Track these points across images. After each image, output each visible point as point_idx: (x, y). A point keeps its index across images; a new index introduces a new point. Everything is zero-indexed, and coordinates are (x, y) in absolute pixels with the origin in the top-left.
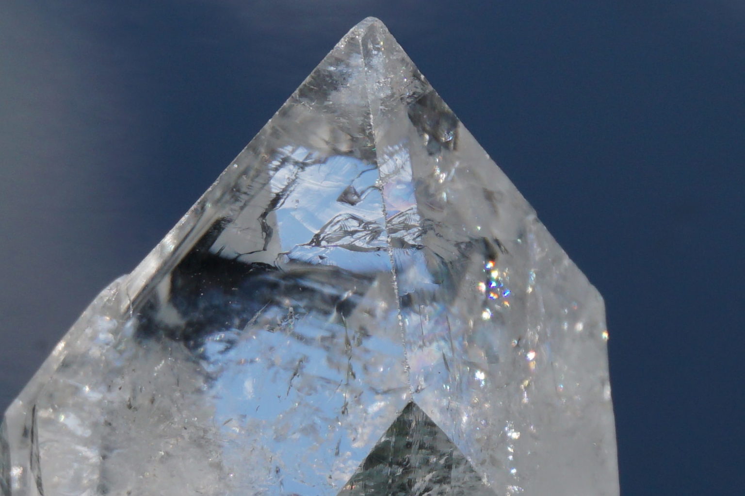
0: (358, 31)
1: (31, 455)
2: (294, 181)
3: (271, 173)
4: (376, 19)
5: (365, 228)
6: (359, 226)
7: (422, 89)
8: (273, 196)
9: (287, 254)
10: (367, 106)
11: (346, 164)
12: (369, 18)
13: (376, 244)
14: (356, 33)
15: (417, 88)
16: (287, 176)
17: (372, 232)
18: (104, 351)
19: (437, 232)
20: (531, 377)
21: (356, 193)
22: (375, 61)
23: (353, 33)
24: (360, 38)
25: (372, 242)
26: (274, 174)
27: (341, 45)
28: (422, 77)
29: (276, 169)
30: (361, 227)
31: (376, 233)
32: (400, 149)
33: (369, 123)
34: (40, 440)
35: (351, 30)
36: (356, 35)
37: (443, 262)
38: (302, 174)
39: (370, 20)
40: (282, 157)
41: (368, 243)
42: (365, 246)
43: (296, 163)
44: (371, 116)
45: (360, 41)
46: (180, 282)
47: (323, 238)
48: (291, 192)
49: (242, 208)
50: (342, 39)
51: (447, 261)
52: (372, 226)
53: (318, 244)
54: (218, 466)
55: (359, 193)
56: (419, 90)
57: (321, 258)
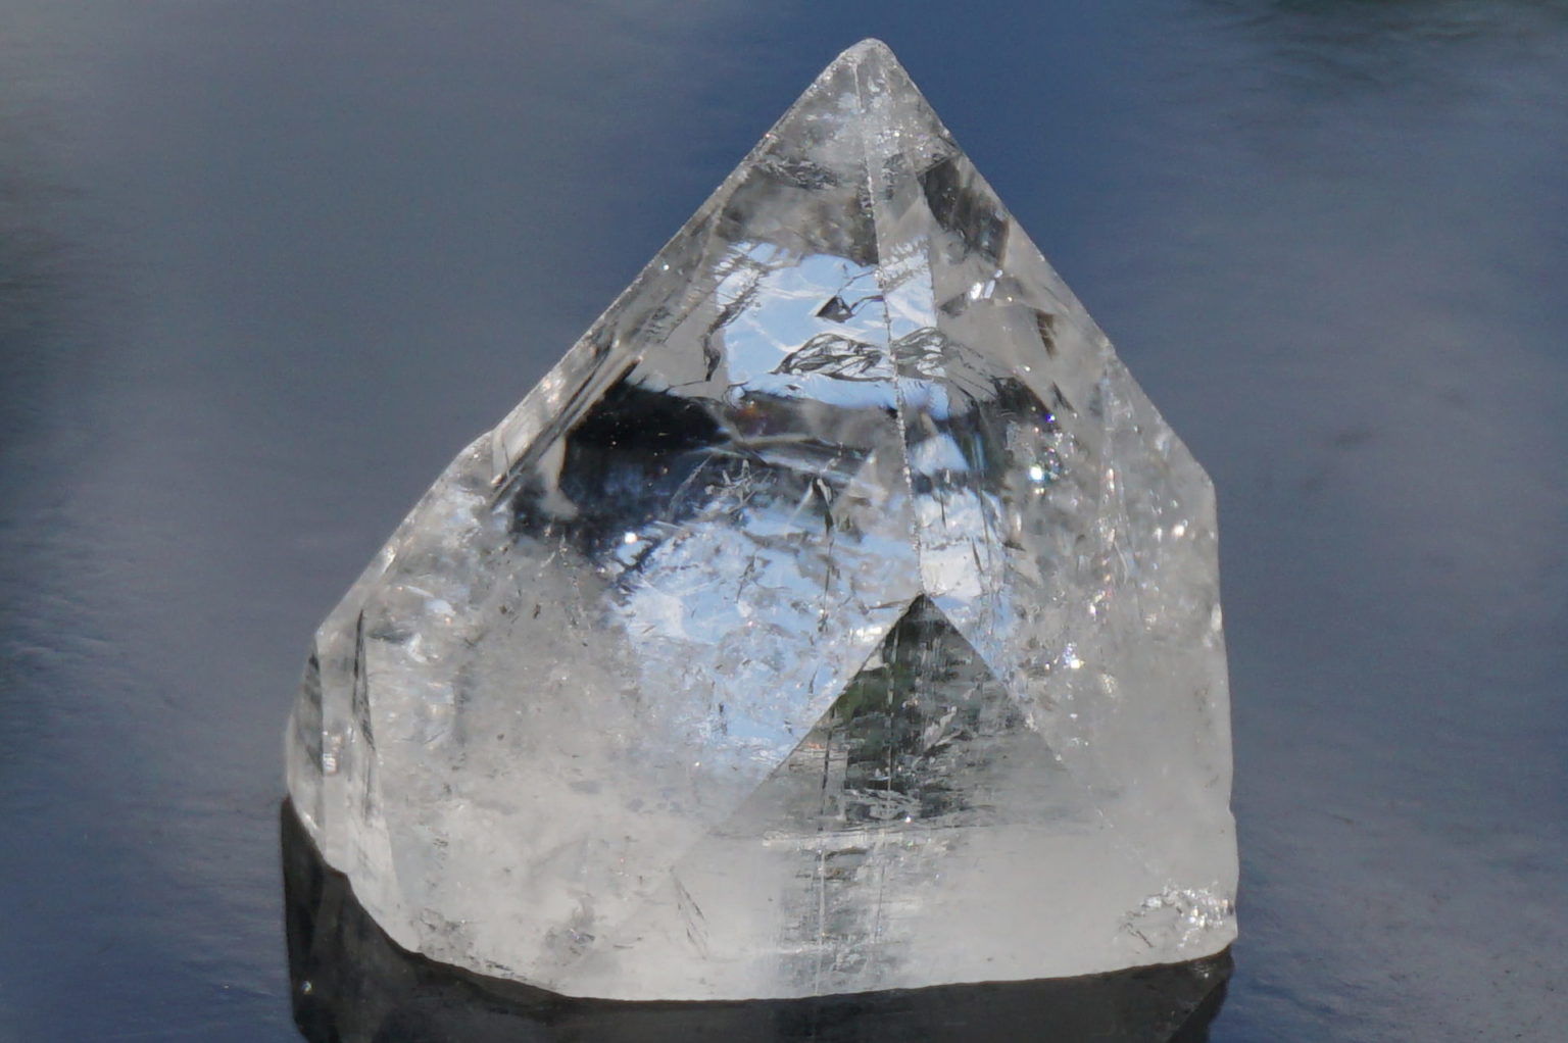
0: (853, 56)
1: (355, 694)
2: (752, 290)
3: (718, 278)
4: (880, 42)
5: (857, 352)
6: (849, 349)
7: (946, 150)
8: (722, 309)
9: (741, 385)
10: (862, 167)
11: (831, 266)
12: (868, 41)
13: (872, 371)
14: (849, 59)
15: (938, 148)
16: (741, 283)
17: (869, 357)
18: (465, 541)
19: (966, 362)
20: (1104, 593)
21: (845, 306)
22: (876, 104)
23: (844, 59)
24: (856, 65)
25: (868, 371)
26: (723, 280)
27: (827, 75)
28: (946, 132)
29: (726, 274)
30: (852, 350)
31: (872, 359)
32: (915, 250)
33: (867, 189)
34: (369, 671)
35: (843, 54)
36: (848, 62)
37: (973, 402)
38: (763, 281)
39: (869, 43)
40: (736, 257)
41: (862, 372)
42: (858, 376)
43: (756, 265)
44: (870, 179)
45: (855, 70)
46: (578, 452)
47: (796, 364)
48: (748, 304)
49: (675, 326)
50: (829, 68)
51: (978, 401)
52: (866, 350)
53: (788, 371)
54: (635, 695)
55: (850, 304)
56: (942, 152)
57: (793, 388)
